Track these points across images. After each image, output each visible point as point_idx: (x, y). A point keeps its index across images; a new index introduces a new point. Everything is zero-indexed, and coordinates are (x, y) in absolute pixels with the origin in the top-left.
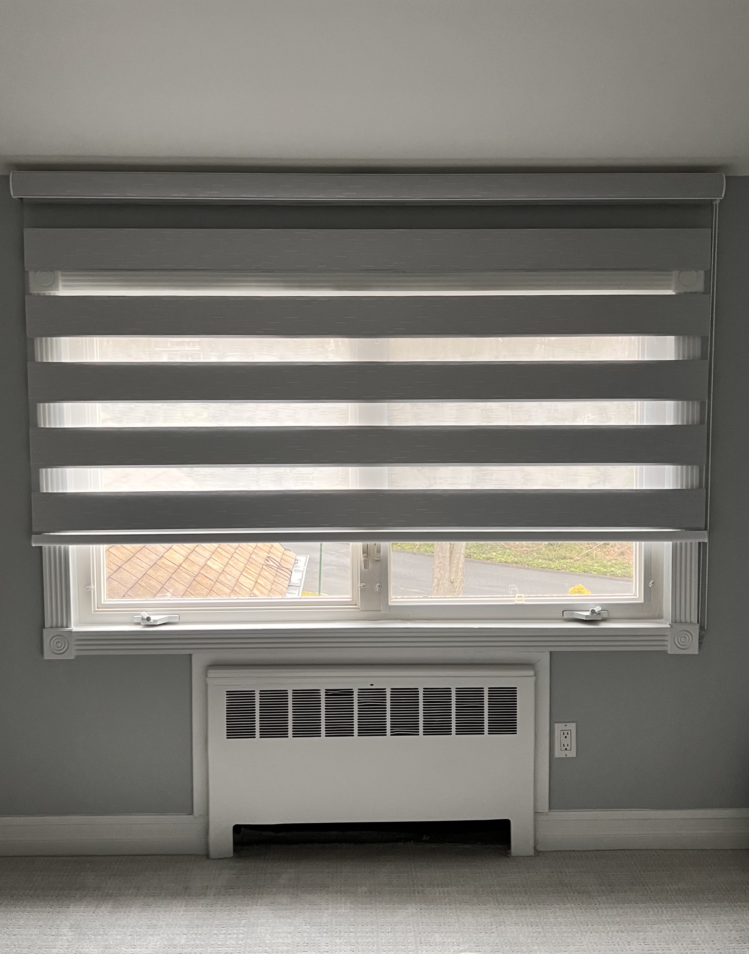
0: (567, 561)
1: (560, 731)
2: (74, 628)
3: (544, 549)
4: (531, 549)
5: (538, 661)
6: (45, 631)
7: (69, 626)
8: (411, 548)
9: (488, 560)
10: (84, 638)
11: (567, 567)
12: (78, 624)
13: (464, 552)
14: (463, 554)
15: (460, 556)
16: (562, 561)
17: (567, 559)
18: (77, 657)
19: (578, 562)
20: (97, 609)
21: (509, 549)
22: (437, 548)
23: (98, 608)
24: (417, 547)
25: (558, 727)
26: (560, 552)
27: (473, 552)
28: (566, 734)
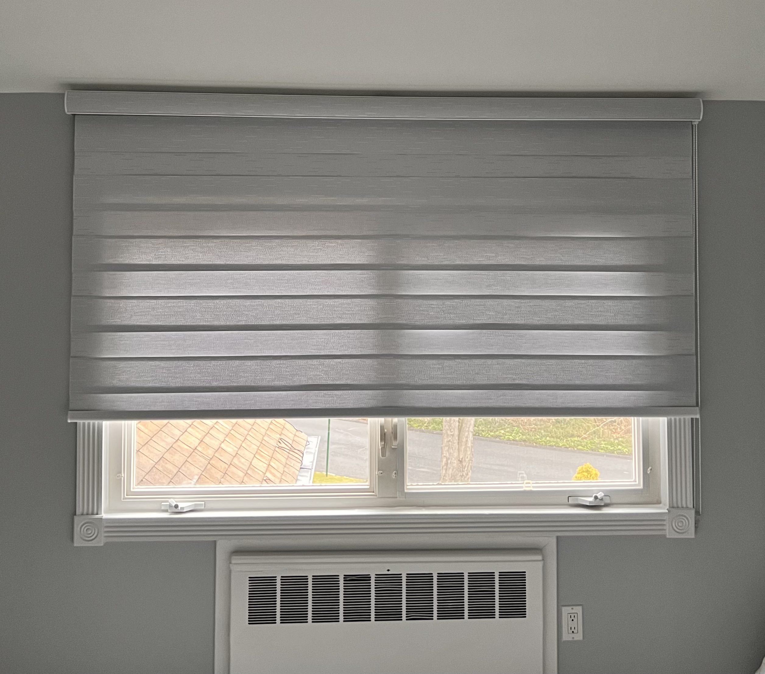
0: (574, 438)
1: (567, 614)
2: (104, 515)
3: (552, 427)
4: (539, 427)
5: (545, 546)
6: (76, 518)
7: (99, 513)
8: (419, 426)
9: (497, 438)
10: (112, 525)
11: (575, 445)
12: (107, 512)
13: (472, 430)
14: (471, 432)
15: (469, 434)
16: (569, 439)
17: (575, 437)
18: (106, 544)
19: (585, 440)
20: (126, 497)
21: (516, 426)
22: (445, 426)
23: (127, 495)
24: (425, 425)
25: (566, 611)
26: (567, 429)
27: (481, 430)
28: (573, 618)
